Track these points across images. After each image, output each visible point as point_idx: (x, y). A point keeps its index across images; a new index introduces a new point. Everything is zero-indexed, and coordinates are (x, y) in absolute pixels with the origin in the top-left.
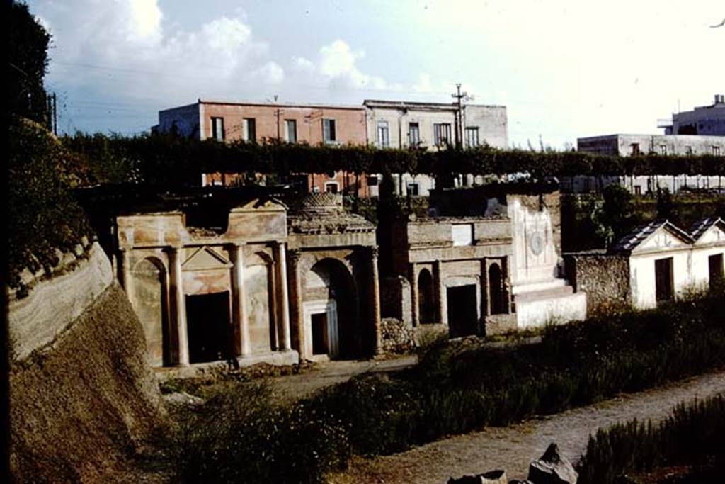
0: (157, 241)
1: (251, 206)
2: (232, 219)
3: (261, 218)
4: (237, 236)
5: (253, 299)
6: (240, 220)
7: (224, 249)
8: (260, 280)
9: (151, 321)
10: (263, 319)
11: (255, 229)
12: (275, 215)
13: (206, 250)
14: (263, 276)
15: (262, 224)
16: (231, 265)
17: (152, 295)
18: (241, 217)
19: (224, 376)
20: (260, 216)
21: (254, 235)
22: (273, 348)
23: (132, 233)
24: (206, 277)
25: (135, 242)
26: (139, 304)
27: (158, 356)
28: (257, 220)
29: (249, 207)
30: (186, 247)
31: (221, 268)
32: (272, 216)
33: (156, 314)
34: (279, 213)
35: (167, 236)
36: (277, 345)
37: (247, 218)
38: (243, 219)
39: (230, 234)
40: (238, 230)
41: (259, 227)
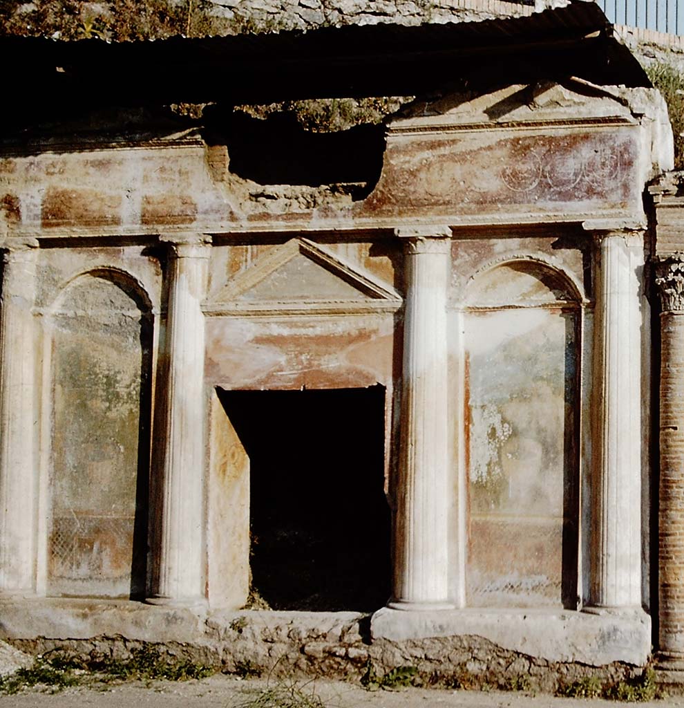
0: (116, 221)
1: (481, 110)
2: (397, 150)
3: (520, 148)
4: (414, 206)
5: (496, 420)
6: (427, 154)
7: (374, 252)
8: (532, 359)
9: (103, 457)
10: (538, 494)
11: (491, 184)
12: (586, 137)
13: (303, 251)
14: (550, 348)
15: (525, 167)
16: (399, 302)
17: (110, 382)
18: (433, 146)
19: (311, 659)
20: (517, 140)
21: (484, 202)
22: (570, 600)
23: (38, 201)
24: (295, 340)
25: (46, 225)
26: (68, 405)
27: (116, 564)
28: (502, 153)
29: (473, 110)
30: (219, 240)
31: (355, 312)
32: (574, 140)
33: (122, 439)
34: (605, 129)
35: (150, 208)
36: (580, 592)
37: (459, 148)
38: (445, 151)
39: (382, 201)
40: (420, 189)
41: (514, 178)
